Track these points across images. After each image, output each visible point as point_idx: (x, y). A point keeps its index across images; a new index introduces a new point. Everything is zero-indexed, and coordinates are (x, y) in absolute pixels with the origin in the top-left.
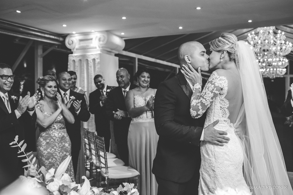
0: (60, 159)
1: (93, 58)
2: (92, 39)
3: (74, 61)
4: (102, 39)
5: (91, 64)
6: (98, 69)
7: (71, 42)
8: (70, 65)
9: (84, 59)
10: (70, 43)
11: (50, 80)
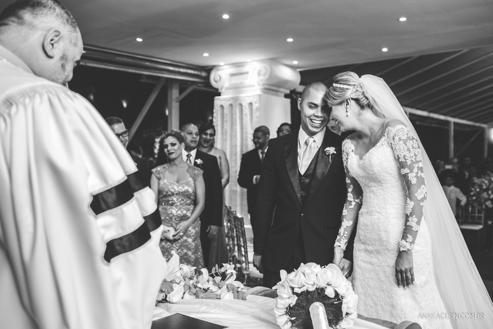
1: (249, 102)
2: (247, 73)
3: (222, 106)
4: (262, 73)
5: (246, 110)
6: (256, 118)
7: (218, 78)
8: (216, 112)
9: (236, 104)
10: (216, 79)
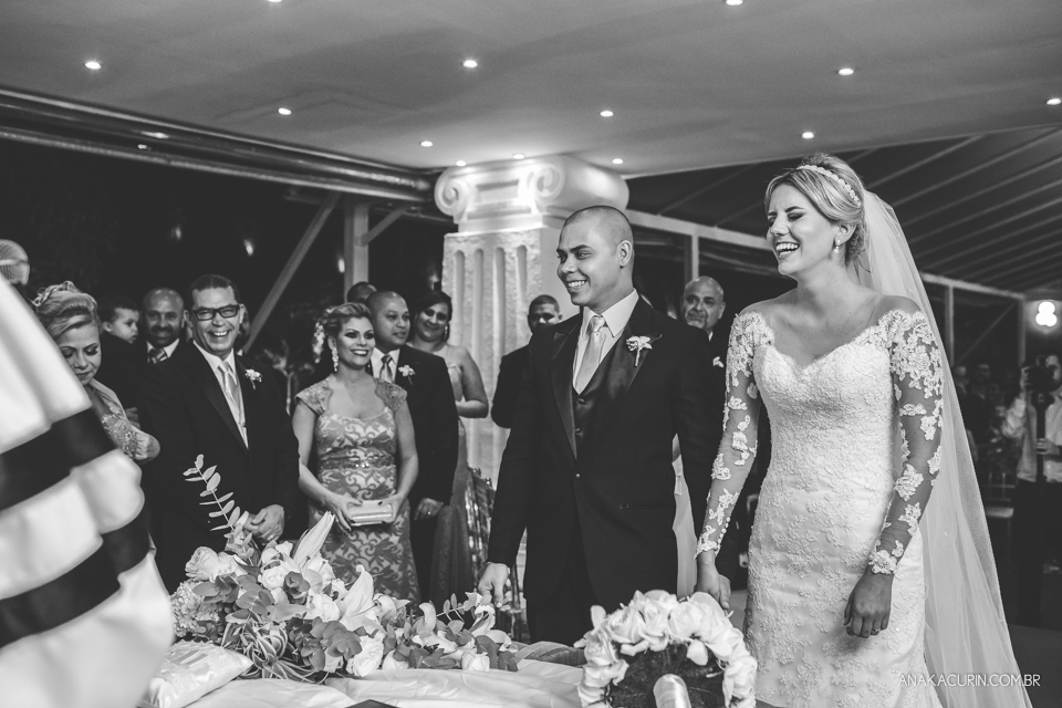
0: (370, 552)
1: (518, 244)
2: (515, 183)
3: (461, 254)
4: (547, 182)
5: (513, 263)
6: (534, 279)
7: (453, 193)
9: (491, 248)
10: (449, 197)
11: (351, 315)
